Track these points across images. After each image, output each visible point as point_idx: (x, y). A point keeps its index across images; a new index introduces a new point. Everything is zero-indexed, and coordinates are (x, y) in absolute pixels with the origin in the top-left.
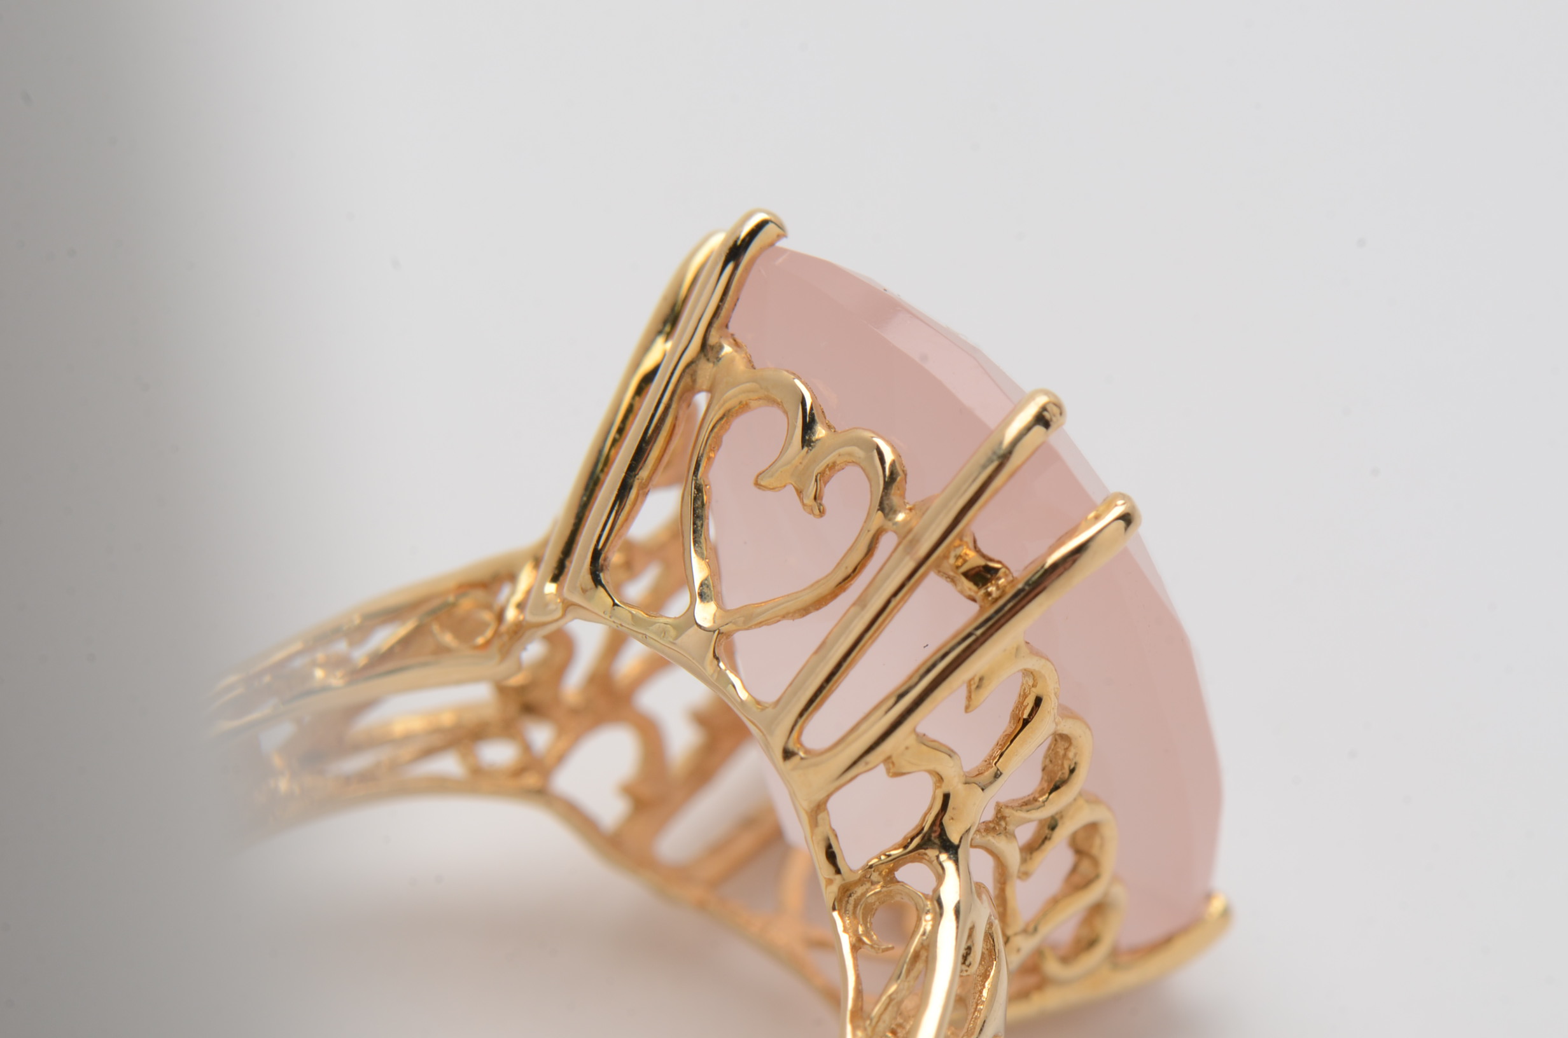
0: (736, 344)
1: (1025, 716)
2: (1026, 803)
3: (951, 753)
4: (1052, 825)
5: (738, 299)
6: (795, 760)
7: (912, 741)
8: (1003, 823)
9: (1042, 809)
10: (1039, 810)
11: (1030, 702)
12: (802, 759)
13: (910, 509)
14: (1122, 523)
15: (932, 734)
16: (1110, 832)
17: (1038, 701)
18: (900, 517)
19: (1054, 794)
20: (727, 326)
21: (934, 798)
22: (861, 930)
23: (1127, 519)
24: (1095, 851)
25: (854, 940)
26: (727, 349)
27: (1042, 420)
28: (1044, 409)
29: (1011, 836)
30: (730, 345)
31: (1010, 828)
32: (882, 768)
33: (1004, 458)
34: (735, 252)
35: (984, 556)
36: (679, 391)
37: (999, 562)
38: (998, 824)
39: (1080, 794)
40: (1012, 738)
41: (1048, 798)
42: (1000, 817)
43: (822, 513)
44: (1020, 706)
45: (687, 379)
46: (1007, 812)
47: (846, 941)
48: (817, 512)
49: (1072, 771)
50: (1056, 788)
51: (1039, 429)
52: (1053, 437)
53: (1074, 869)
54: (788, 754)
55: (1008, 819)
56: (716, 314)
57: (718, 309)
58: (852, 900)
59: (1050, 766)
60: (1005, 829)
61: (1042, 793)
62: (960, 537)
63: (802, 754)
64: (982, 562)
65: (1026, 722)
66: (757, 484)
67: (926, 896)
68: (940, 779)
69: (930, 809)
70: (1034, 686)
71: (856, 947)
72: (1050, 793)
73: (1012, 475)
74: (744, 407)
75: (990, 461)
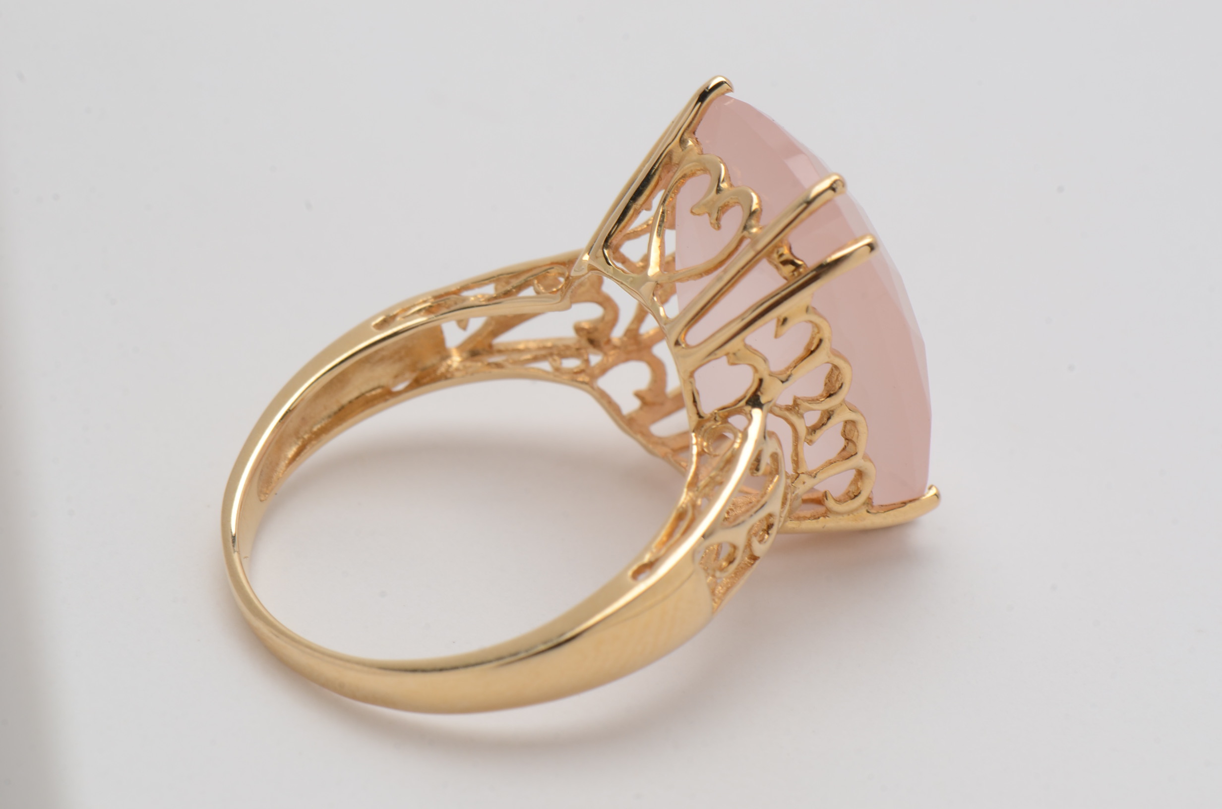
0: (697, 142)
1: (812, 349)
2: (813, 400)
3: (765, 360)
4: (829, 415)
5: (701, 120)
6: (679, 348)
7: (741, 346)
8: (797, 408)
9: (820, 404)
10: (818, 405)
11: (816, 342)
12: (683, 348)
13: (761, 228)
14: (868, 248)
15: (755, 346)
16: (862, 428)
17: (821, 341)
18: (754, 230)
19: (828, 399)
20: (694, 133)
21: (753, 381)
22: (705, 444)
23: (872, 247)
24: (854, 439)
25: (700, 450)
26: (690, 143)
27: (832, 188)
28: (835, 182)
29: (802, 416)
30: (693, 142)
31: (801, 411)
32: (724, 359)
33: (809, 203)
34: (703, 96)
35: (792, 254)
36: (663, 163)
37: (802, 261)
38: (795, 407)
39: (844, 401)
40: (803, 359)
41: (824, 400)
42: (796, 404)
43: (719, 228)
44: (810, 343)
45: (666, 159)
46: (799, 402)
47: (695, 450)
48: (716, 227)
49: (841, 387)
50: (830, 395)
51: (830, 192)
52: (838, 199)
53: (844, 449)
54: (677, 343)
55: (800, 406)
56: (689, 126)
57: (691, 123)
58: (703, 429)
59: (829, 384)
60: (798, 411)
61: (822, 396)
62: (781, 241)
63: (683, 345)
64: (791, 258)
65: (812, 352)
66: (692, 212)
67: (740, 431)
68: (756, 370)
69: (751, 387)
70: (818, 333)
71: (701, 454)
72: (826, 398)
73: (811, 213)
74: (693, 174)
75: (801, 204)
